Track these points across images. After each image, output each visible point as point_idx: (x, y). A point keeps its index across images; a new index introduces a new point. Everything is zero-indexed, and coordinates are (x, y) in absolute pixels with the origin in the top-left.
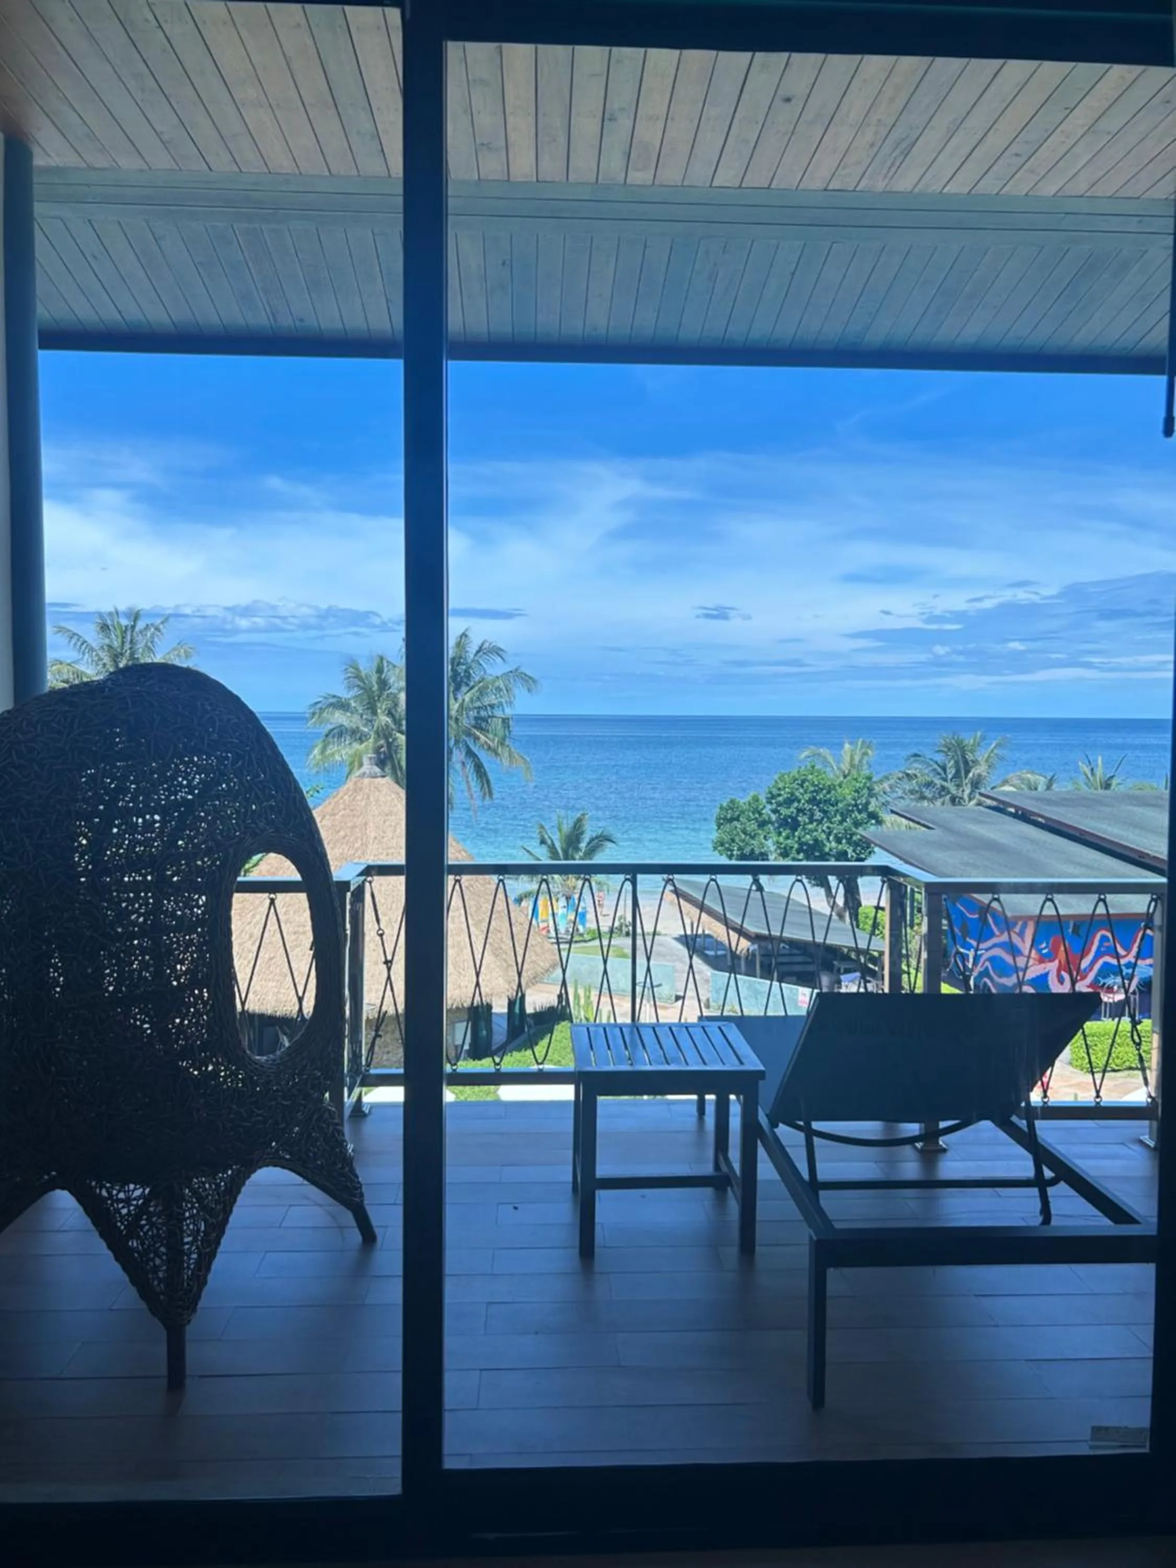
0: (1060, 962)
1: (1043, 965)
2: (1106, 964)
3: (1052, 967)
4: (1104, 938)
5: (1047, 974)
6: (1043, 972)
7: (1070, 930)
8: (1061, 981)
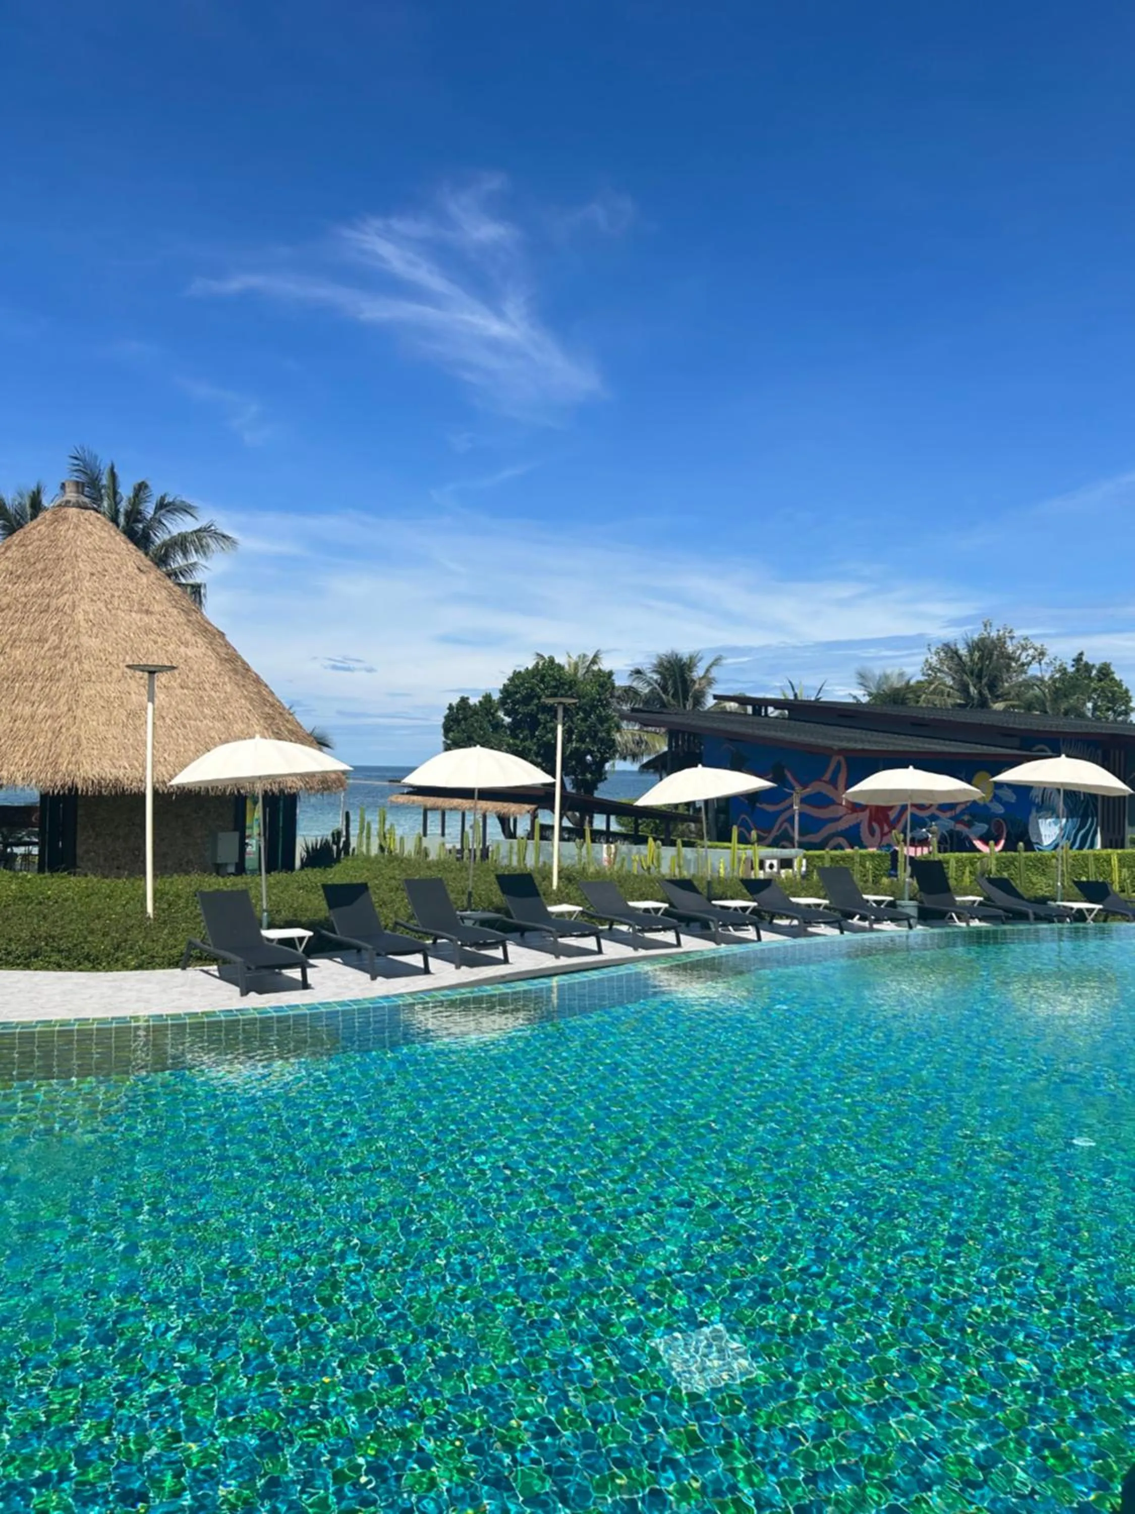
0: (871, 814)
1: (855, 815)
3: (865, 816)
5: (857, 826)
6: (855, 822)
8: (872, 833)
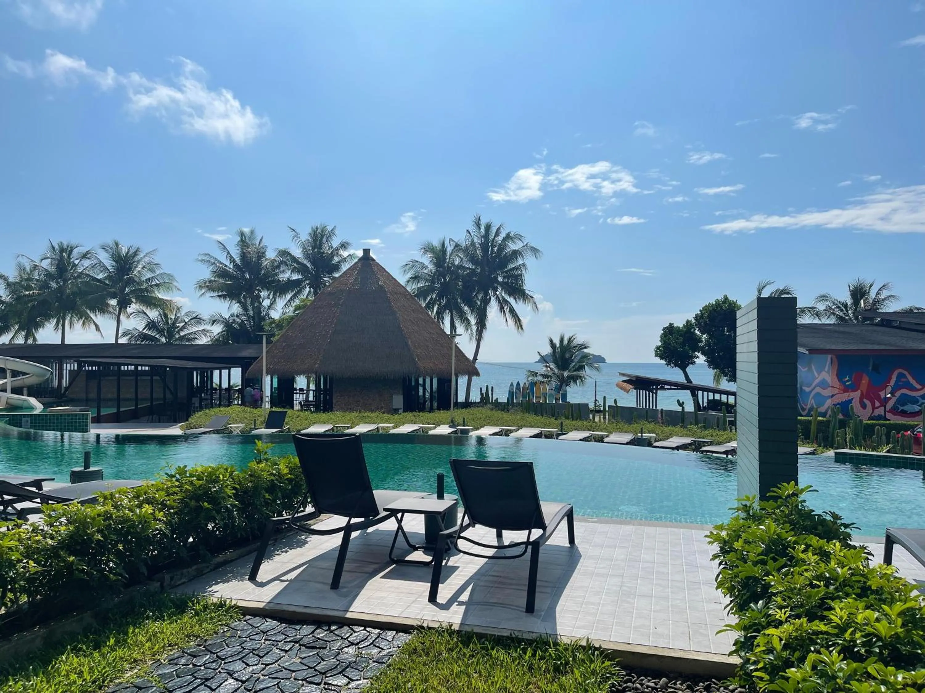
0: (862, 393)
1: (846, 394)
2: (903, 395)
3: (856, 395)
4: (900, 376)
5: (850, 401)
6: (846, 399)
7: (870, 368)
8: (864, 407)
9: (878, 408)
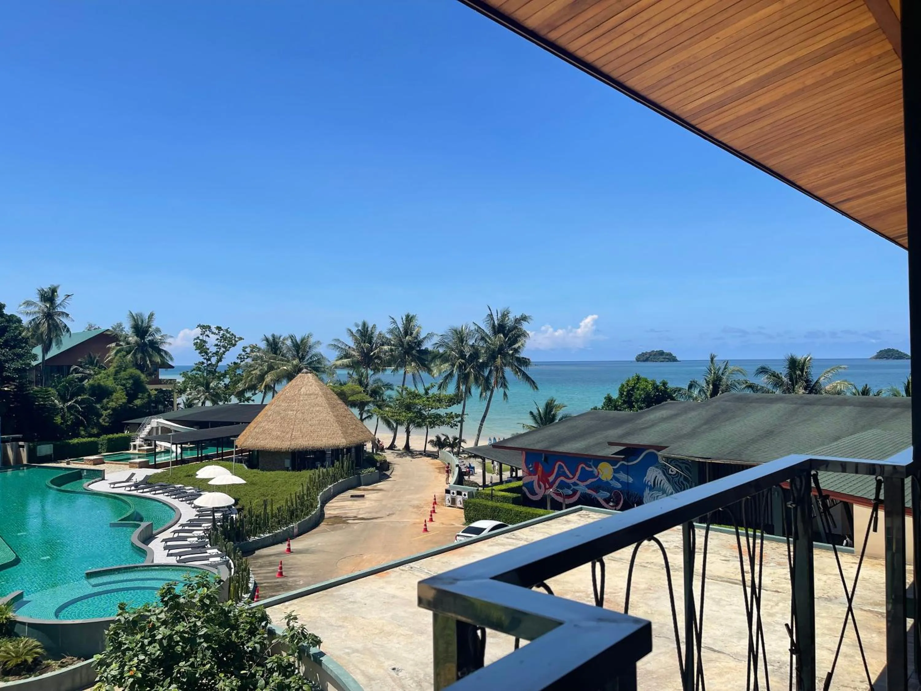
0: (539, 476)
1: (530, 477)
2: (562, 481)
3: (535, 478)
4: (560, 466)
5: (533, 482)
6: (529, 481)
7: (543, 459)
8: (540, 487)
9: (548, 489)
